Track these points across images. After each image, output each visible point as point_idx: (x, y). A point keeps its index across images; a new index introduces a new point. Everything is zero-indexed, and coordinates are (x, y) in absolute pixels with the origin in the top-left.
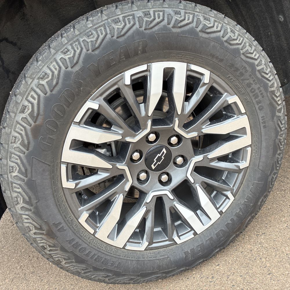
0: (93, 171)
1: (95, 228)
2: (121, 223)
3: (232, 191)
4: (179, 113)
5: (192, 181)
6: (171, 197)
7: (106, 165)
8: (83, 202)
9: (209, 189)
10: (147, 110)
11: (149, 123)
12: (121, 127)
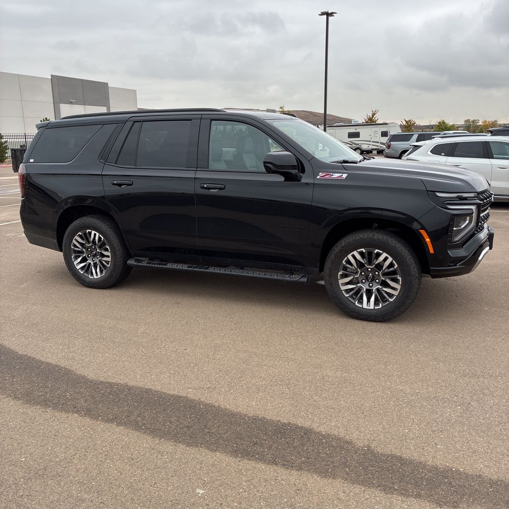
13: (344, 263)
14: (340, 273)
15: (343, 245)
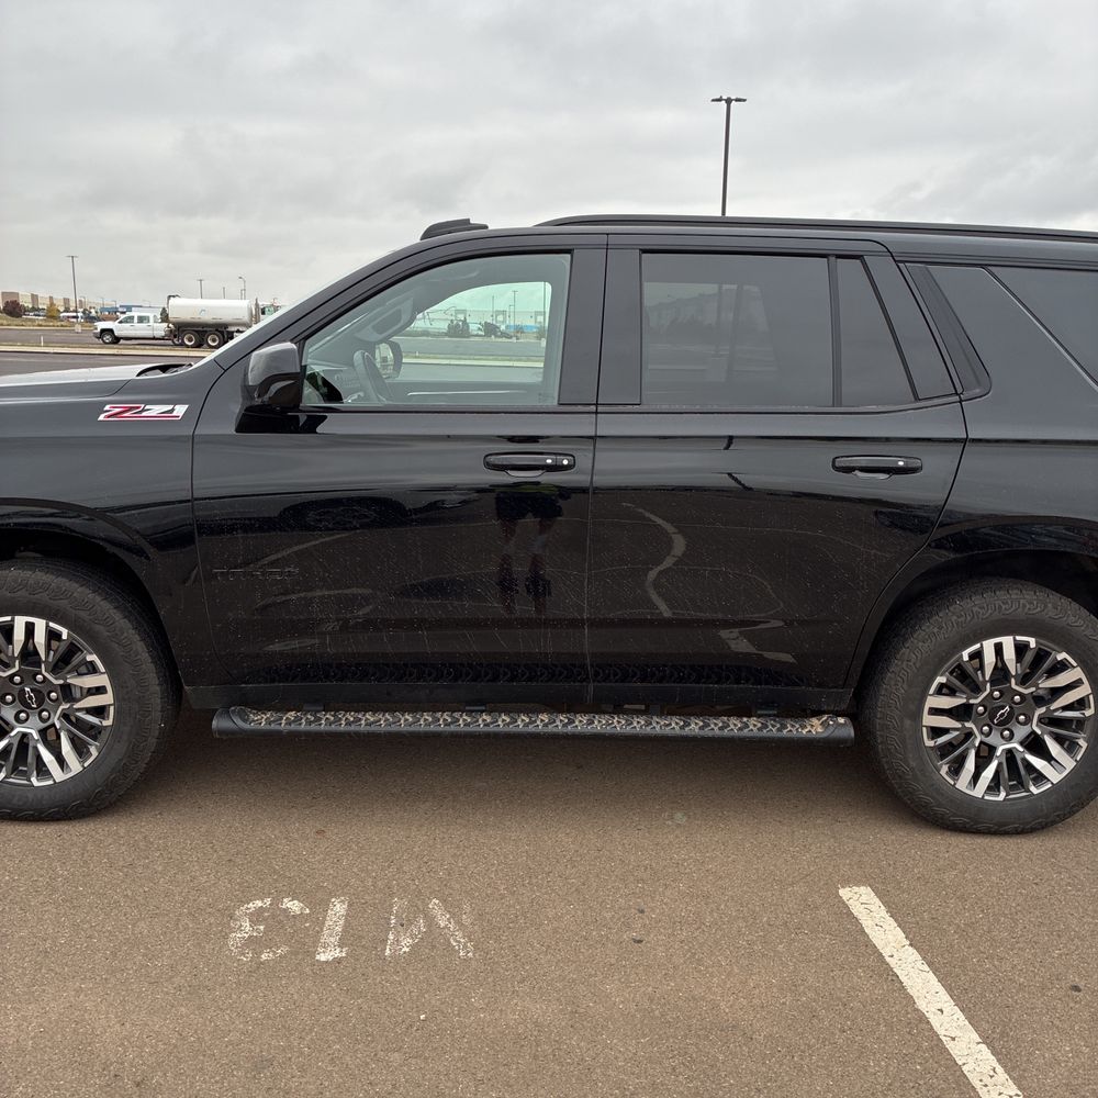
0: (945, 731)
1: (956, 780)
2: (976, 778)
3: (1084, 738)
4: (1014, 674)
5: (1039, 732)
6: (1021, 749)
7: (958, 725)
8: (943, 757)
9: (1059, 739)
10: (983, 675)
11: (989, 684)
12: (964, 693)
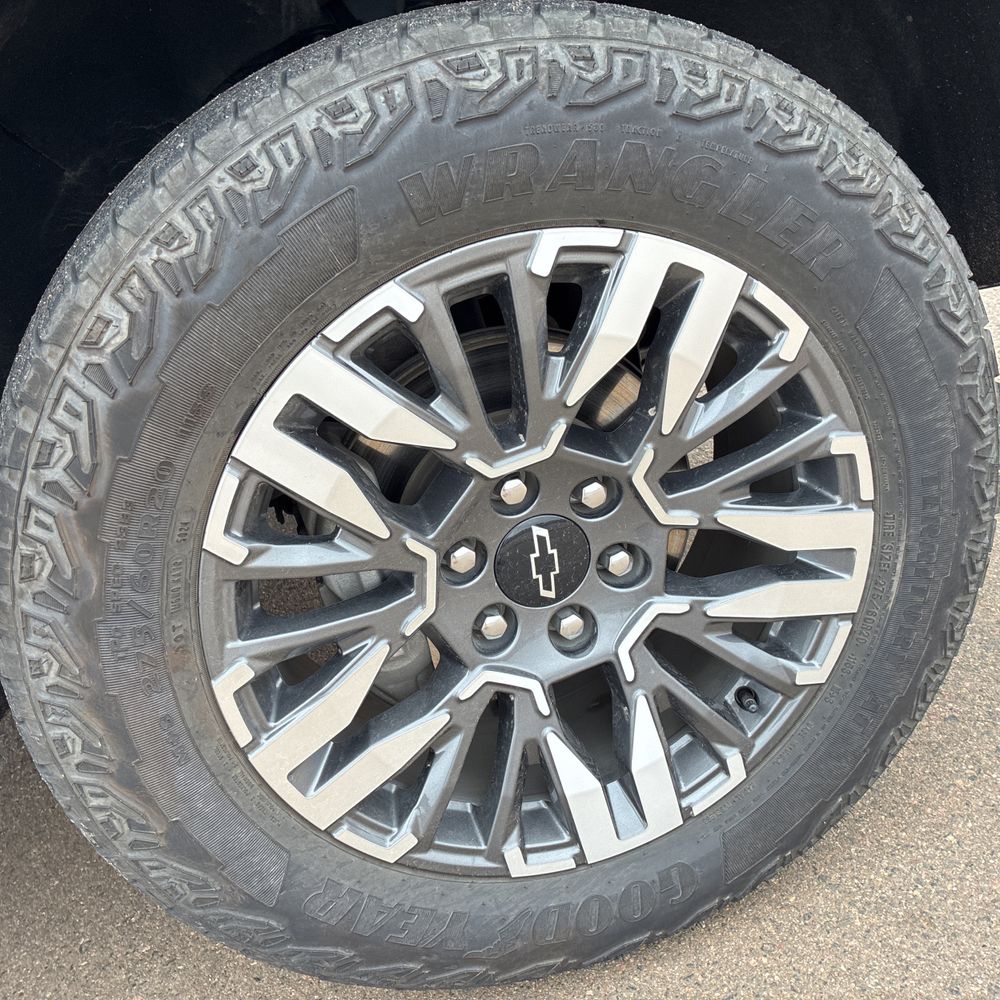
13: (235, 551)
14: (233, 678)
15: (116, 336)
